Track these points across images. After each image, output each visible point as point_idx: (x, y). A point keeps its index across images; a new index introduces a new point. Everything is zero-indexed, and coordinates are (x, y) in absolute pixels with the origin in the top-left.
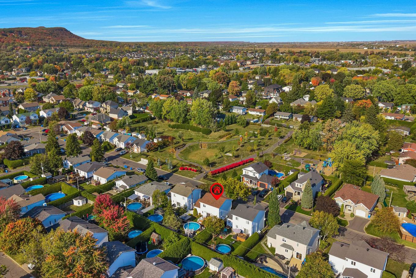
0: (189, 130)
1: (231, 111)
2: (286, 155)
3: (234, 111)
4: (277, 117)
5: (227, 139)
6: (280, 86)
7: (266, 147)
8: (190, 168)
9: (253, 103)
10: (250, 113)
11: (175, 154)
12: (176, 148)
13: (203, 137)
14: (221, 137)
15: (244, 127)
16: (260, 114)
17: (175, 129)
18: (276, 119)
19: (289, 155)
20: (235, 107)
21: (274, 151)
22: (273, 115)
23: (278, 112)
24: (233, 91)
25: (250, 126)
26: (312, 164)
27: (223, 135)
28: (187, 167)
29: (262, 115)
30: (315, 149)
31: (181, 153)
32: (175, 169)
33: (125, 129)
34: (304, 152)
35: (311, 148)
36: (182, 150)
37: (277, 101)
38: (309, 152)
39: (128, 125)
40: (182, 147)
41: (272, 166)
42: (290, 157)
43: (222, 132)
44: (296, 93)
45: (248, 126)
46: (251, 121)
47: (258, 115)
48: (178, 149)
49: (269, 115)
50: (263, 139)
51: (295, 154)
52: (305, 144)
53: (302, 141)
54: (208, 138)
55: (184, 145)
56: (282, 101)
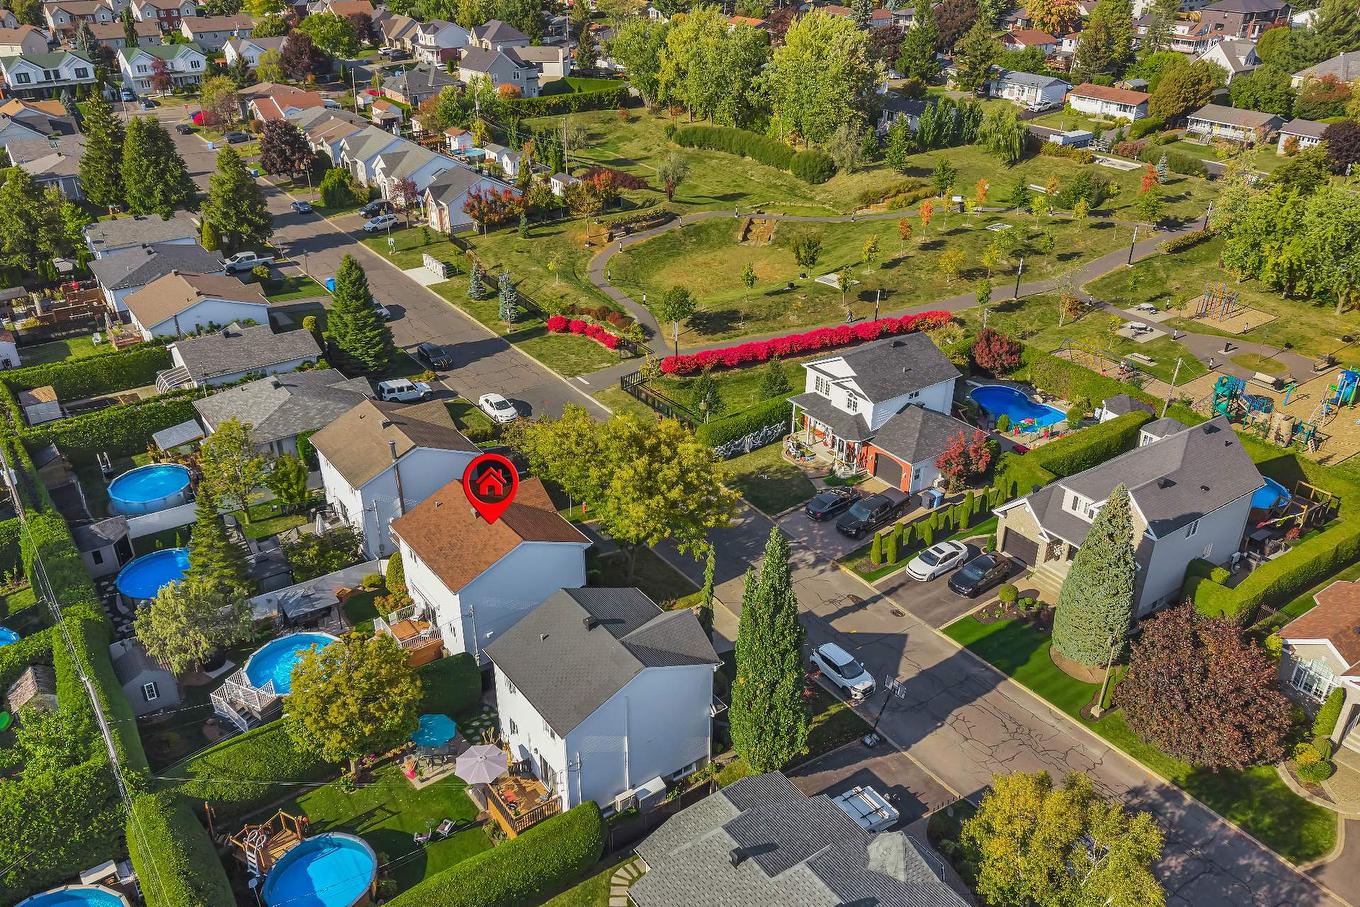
0: (748, 159)
1: (993, 92)
2: (1145, 315)
3: (1005, 94)
4: (1196, 128)
5: (891, 208)
6: (1280, 6)
7: (1059, 265)
8: (600, 324)
9: (1112, 63)
10: (1076, 103)
11: (598, 252)
12: (617, 226)
13: (792, 191)
14: (868, 199)
15: (1012, 163)
16: (1119, 114)
17: (689, 150)
18: (1193, 141)
19: (1161, 316)
20: (1016, 74)
21: (1091, 287)
22: (1179, 120)
23: (1210, 108)
24: (1049, 12)
25: (1042, 161)
26: (1272, 380)
27: (883, 187)
28: (588, 319)
29: (1131, 116)
30: (1325, 297)
31: (628, 252)
32: (529, 325)
33: (467, 128)
34: (1259, 306)
35: (1301, 288)
36: (641, 239)
37: (1233, 60)
38: (1287, 309)
39: (481, 111)
40: (649, 227)
41: (1022, 366)
42: (1167, 323)
43: (885, 177)
44: (1340, 24)
45: (1031, 163)
46: (1053, 138)
47: (1112, 118)
48: (628, 231)
49: (1162, 120)
50: (1068, 221)
51: (1201, 315)
52: (1269, 266)
53: (1256, 245)
54: (811, 199)
55: (670, 217)
56: (1257, 61)
